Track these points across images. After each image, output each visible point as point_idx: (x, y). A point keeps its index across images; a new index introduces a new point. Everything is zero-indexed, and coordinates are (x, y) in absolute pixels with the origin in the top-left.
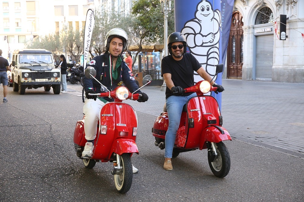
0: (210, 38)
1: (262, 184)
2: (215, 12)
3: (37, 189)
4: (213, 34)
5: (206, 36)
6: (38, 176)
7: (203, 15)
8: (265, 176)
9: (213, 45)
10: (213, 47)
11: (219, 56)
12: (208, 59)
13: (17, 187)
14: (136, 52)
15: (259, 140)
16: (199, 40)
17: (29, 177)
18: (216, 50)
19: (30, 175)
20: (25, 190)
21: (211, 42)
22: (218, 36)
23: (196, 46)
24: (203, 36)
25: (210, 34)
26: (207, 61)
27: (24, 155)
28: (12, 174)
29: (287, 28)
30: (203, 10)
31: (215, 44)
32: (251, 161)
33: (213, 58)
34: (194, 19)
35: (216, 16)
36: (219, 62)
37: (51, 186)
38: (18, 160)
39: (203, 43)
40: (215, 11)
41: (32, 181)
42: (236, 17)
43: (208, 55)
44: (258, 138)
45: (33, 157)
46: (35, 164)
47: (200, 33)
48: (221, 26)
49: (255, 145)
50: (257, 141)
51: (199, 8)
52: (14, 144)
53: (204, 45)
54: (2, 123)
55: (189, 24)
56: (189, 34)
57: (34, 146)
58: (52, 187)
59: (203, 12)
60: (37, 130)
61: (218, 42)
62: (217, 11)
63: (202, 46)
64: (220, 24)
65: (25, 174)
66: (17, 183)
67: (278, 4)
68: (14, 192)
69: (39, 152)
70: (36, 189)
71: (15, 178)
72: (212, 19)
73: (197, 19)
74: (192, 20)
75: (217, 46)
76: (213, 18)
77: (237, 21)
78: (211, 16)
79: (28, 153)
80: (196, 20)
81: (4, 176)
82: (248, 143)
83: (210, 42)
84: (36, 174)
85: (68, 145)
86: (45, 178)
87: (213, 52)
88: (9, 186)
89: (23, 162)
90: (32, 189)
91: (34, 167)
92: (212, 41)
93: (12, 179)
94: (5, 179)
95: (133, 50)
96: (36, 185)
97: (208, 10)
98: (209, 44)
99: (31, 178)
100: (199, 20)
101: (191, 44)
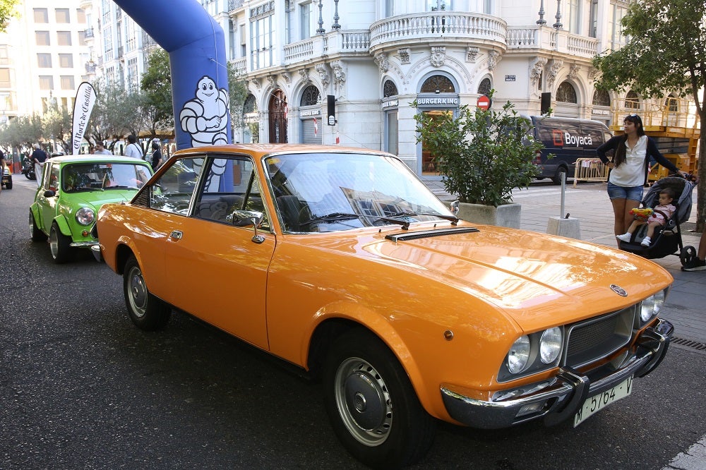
0: (215, 122)
4: (219, 117)
5: (210, 120)
7: (206, 94)
10: (219, 132)
16: (202, 124)
18: (224, 136)
21: (216, 126)
22: (225, 120)
23: (198, 131)
24: (206, 120)
25: (214, 117)
29: (336, 111)
30: (205, 88)
31: (222, 130)
34: (194, 99)
35: (222, 96)
39: (207, 128)
40: (220, 90)
42: (279, 96)
43: (213, 142)
47: (202, 116)
48: (228, 107)
51: (200, 86)
53: (208, 130)
55: (189, 105)
56: (189, 117)
59: (205, 92)
61: (226, 126)
62: (224, 90)
63: (205, 131)
64: (227, 105)
67: (325, 83)
72: (216, 100)
74: (192, 100)
75: (225, 131)
76: (218, 98)
77: (280, 101)
78: (216, 96)
80: (197, 100)
87: (220, 139)
92: (218, 125)
97: (211, 88)
98: (214, 129)
100: (200, 100)
101: (192, 129)
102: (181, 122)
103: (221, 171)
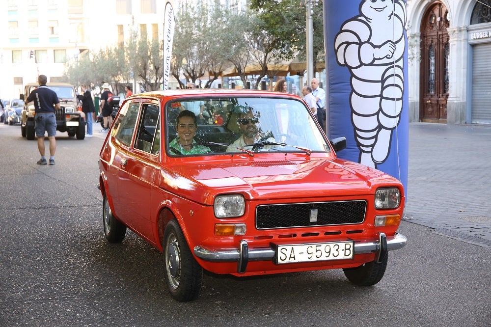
0: (386, 50)
1: (481, 313)
2: (395, 4)
3: (80, 319)
4: (393, 43)
5: (379, 47)
6: (82, 296)
7: (375, 9)
8: (487, 298)
9: (393, 63)
10: (391, 65)
11: (403, 82)
12: (383, 88)
13: (46, 316)
14: (258, 76)
15: (477, 233)
16: (368, 53)
17: (68, 298)
18: (398, 71)
19: (68, 295)
20: (59, 320)
21: (388, 56)
22: (401, 46)
23: (362, 64)
24: (374, 47)
25: (386, 42)
26: (382, 92)
27: (60, 259)
28: (38, 293)
31: (396, 61)
32: (461, 270)
33: (393, 85)
34: (358, 16)
35: (398, 10)
36: (403, 93)
37: (105, 314)
38: (49, 269)
39: (375, 59)
40: (396, 1)
41: (73, 305)
42: (436, 12)
43: (383, 81)
44: (475, 230)
45: (75, 263)
46: (78, 275)
47: (368, 42)
48: (406, 27)
49: (470, 242)
50: (472, 234)
52: (43, 240)
53: (376, 62)
54: (24, 202)
55: (349, 26)
56: (348, 44)
57: (77, 242)
58: (107, 315)
59: (374, 5)
60: (84, 214)
61: (402, 56)
62: (400, 1)
63: (372, 64)
64: (405, 24)
65: (59, 292)
66: (47, 309)
68: (41, 324)
69: (85, 253)
70: (78, 319)
71: (42, 299)
72: (390, 16)
73: (364, 16)
74: (355, 19)
75: (400, 63)
76: (392, 14)
77: (438, 19)
78: (389, 11)
79: (67, 255)
80: (362, 18)
81: (24, 296)
82: (456, 238)
83: (386, 57)
84: (79, 292)
85: (136, 242)
86: (94, 299)
87: (393, 75)
88: (33, 314)
89: (56, 272)
90: (71, 320)
91: (76, 281)
92: (391, 55)
93: (37, 302)
94: (25, 301)
95: (252, 73)
96: (79, 313)
98: (386, 61)
99: (70, 299)
100: (367, 18)
101: (353, 61)
102: (336, 52)
103: (393, 123)
